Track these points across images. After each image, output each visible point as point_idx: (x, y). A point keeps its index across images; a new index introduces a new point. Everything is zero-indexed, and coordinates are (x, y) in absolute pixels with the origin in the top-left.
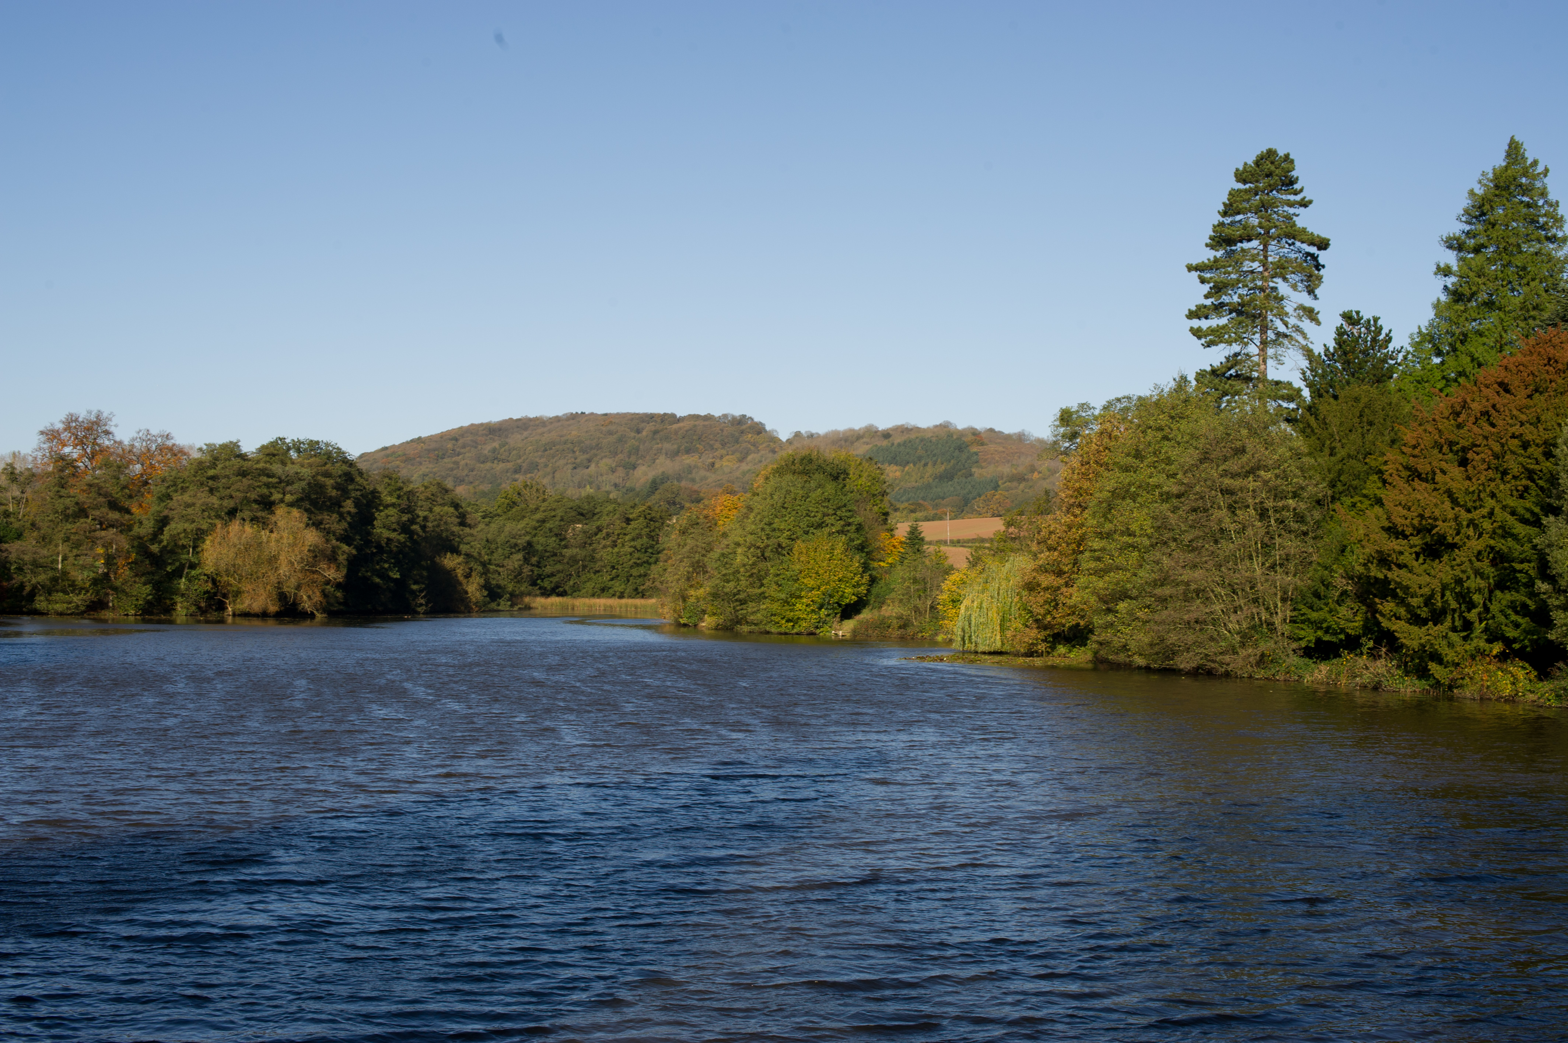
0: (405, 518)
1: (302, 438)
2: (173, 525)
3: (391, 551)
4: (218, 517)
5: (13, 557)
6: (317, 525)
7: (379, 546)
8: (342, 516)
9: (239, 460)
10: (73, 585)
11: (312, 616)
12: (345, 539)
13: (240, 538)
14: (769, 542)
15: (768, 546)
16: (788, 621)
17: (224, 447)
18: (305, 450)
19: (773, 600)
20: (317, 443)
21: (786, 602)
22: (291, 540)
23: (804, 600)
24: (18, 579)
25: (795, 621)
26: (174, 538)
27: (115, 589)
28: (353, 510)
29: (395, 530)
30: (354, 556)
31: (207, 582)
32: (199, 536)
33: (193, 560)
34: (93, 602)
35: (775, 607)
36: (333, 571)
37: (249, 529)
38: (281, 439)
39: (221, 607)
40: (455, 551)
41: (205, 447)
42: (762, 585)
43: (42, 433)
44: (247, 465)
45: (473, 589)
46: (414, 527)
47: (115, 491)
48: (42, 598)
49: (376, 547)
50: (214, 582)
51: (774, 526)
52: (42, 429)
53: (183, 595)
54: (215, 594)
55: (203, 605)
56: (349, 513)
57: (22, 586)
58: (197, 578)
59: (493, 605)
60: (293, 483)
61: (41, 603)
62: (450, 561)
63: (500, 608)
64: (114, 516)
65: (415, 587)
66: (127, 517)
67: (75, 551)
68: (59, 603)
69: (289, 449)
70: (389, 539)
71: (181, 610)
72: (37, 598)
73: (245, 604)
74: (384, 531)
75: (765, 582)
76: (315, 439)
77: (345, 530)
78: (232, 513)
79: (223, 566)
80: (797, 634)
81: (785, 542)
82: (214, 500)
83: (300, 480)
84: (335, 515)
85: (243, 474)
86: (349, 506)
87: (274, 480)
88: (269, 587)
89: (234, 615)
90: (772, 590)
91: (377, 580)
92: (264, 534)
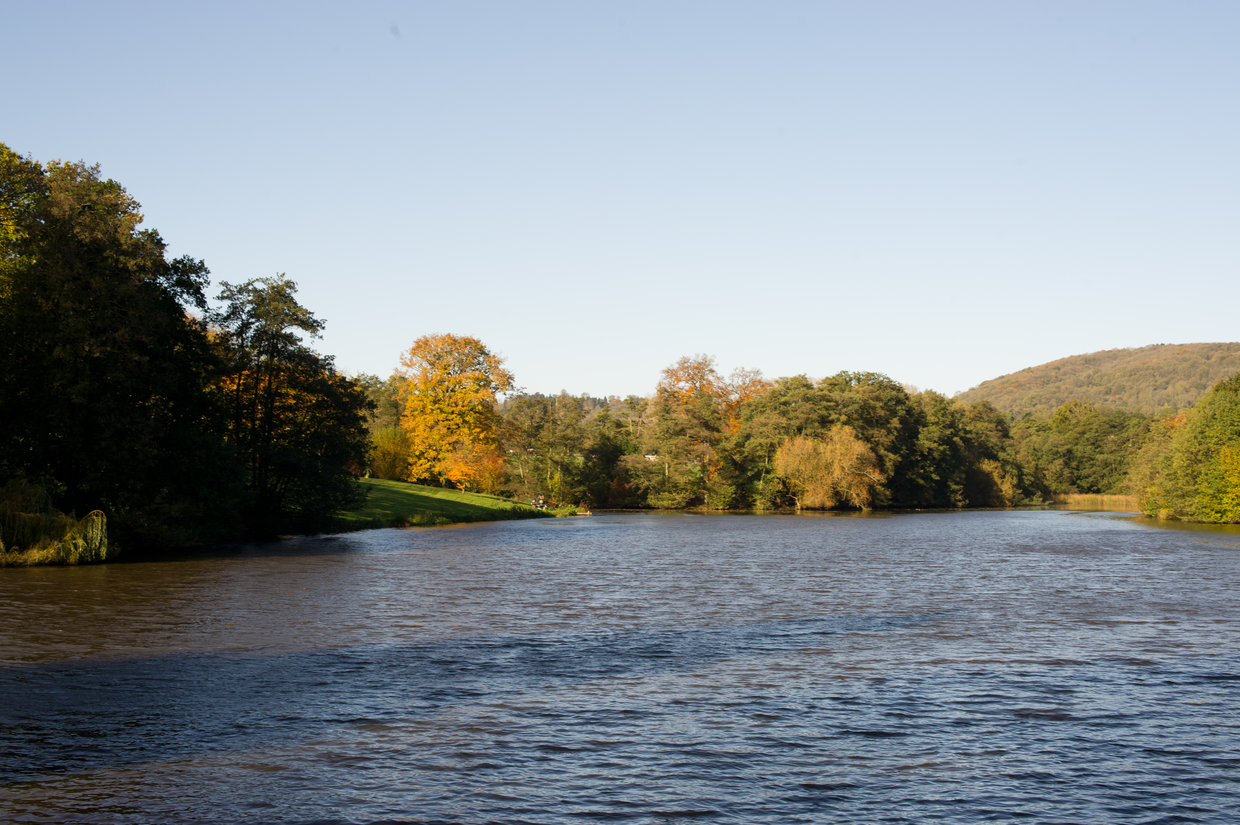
0: (948, 432)
1: (861, 372)
2: (752, 440)
3: (934, 458)
4: (787, 433)
5: (629, 466)
6: (867, 439)
7: (922, 455)
8: (889, 432)
9: (804, 389)
10: (675, 486)
11: (860, 509)
12: (893, 449)
13: (802, 449)
14: (1201, 447)
15: (1200, 451)
16: (1217, 512)
17: (795, 379)
18: (863, 380)
19: (1205, 495)
20: (873, 374)
21: (1214, 496)
22: (843, 451)
23: (1230, 495)
24: (633, 482)
25: (1223, 513)
26: (754, 449)
27: (708, 490)
28: (899, 426)
29: (935, 442)
30: (899, 462)
31: (779, 483)
32: (772, 448)
33: (768, 466)
34: (692, 499)
35: (1206, 500)
36: (877, 474)
37: (810, 443)
38: (844, 372)
39: (792, 503)
40: (994, 458)
41: (780, 380)
42: (1196, 482)
43: (664, 372)
44: (811, 392)
45: (1007, 488)
46: (955, 439)
47: (706, 414)
48: (652, 496)
49: (920, 456)
50: (784, 483)
51: (1207, 434)
52: (665, 368)
53: (761, 494)
54: (787, 493)
55: (778, 501)
56: (896, 428)
57: (638, 488)
58: (771, 480)
59: (1026, 501)
60: (848, 406)
61: (652, 500)
62: (987, 466)
63: (1033, 503)
64: (705, 433)
65: (954, 487)
66: (716, 434)
67: (676, 461)
68: (665, 500)
69: (851, 380)
70: (930, 449)
71: (760, 505)
72: (649, 496)
73: (809, 500)
74: (926, 442)
75: (1198, 480)
76: (871, 372)
77: (893, 442)
78: (800, 430)
79: (789, 472)
80: (1224, 523)
81: (1213, 447)
82: (784, 421)
83: (853, 403)
84: (883, 431)
85: (807, 399)
86: (895, 422)
87: (832, 404)
88: (826, 487)
89: (802, 509)
90: (1203, 487)
91: (921, 482)
92: (822, 447)
